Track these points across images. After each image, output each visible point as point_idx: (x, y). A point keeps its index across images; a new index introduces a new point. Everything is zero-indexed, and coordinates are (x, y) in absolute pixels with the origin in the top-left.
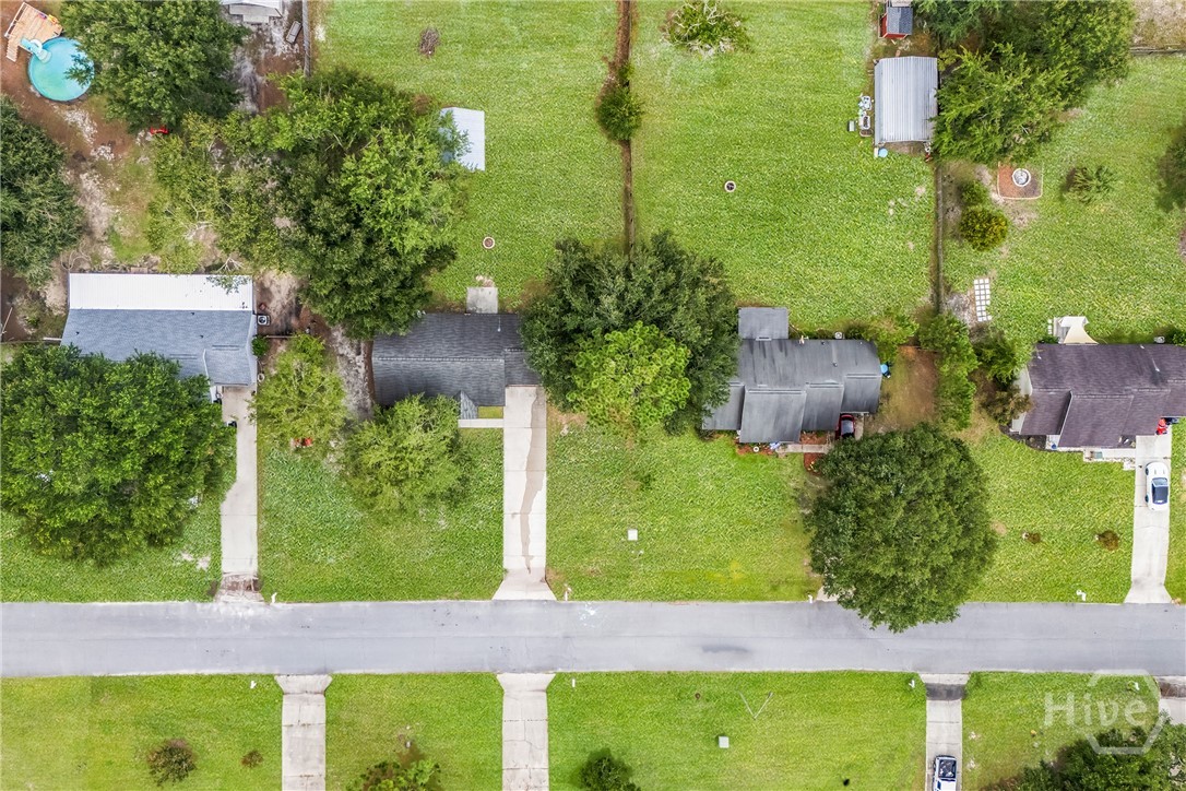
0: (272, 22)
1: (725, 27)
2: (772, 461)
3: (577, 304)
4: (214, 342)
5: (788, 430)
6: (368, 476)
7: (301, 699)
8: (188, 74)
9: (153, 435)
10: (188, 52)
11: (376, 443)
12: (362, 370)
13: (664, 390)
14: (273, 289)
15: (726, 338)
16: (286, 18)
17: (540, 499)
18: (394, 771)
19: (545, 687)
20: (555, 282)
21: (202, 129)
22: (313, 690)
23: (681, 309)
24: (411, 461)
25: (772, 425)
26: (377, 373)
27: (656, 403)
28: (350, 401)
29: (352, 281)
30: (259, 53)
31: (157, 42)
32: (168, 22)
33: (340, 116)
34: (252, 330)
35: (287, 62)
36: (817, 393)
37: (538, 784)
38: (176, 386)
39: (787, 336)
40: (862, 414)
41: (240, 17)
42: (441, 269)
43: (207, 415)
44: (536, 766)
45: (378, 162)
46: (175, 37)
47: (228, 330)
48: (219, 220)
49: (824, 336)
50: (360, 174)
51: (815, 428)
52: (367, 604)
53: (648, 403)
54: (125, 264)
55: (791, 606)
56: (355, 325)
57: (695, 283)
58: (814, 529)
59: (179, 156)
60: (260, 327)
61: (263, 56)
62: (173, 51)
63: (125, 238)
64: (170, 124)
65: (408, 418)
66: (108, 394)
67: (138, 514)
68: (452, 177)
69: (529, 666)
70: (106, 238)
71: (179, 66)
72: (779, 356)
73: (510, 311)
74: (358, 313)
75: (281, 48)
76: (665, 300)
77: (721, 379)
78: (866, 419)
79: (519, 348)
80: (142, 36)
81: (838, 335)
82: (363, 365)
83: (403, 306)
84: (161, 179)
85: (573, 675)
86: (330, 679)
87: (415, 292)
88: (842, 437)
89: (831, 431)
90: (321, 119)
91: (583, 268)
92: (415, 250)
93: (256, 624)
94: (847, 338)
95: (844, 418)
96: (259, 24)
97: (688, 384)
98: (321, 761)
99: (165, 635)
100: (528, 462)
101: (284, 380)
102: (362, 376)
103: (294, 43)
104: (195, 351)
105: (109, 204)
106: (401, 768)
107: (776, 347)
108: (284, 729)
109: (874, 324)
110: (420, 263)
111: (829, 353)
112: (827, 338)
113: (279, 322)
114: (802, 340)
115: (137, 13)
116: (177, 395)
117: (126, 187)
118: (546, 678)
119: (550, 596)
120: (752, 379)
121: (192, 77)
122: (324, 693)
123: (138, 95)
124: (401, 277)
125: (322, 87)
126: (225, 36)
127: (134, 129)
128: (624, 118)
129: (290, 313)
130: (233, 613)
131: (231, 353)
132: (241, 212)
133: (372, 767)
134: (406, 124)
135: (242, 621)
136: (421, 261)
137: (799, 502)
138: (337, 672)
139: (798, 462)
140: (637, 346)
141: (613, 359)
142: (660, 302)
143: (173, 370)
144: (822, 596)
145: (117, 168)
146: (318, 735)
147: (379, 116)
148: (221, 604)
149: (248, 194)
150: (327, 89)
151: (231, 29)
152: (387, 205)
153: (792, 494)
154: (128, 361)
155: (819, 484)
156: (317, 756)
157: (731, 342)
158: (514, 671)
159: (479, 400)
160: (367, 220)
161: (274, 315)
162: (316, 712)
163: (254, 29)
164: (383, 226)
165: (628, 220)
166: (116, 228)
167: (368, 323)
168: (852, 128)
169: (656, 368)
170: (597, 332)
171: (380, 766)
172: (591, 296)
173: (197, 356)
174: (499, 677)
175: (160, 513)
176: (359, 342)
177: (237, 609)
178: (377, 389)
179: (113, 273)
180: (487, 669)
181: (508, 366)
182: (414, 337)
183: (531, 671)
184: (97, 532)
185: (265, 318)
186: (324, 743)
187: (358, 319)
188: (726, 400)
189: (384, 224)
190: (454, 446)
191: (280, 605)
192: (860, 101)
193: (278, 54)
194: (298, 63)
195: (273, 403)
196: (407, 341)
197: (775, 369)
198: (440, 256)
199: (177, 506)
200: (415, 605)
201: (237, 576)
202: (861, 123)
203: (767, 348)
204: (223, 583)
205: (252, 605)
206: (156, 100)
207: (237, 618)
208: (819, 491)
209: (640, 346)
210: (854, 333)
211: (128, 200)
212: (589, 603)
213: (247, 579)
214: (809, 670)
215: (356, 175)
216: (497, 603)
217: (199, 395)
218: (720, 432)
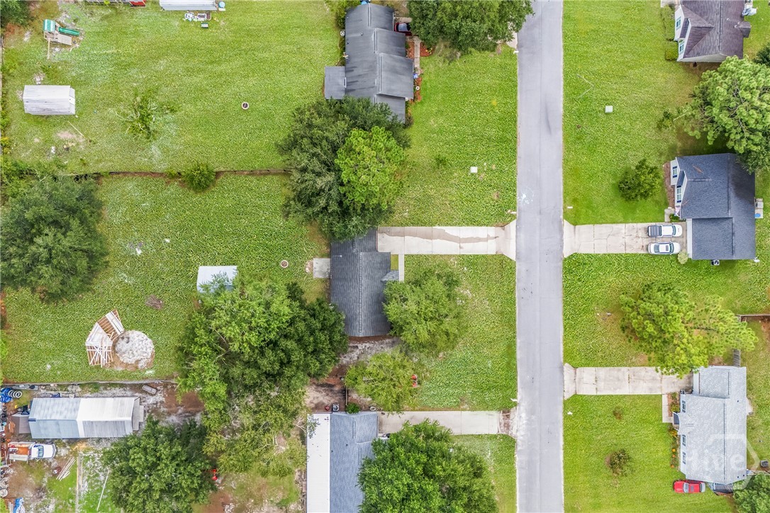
0: (143, 403)
1: (142, 107)
2: (426, 78)
3: (322, 203)
4: (350, 438)
5: (405, 66)
6: (436, 337)
7: (579, 383)
8: (179, 452)
9: (411, 473)
10: (164, 451)
11: (415, 331)
12: (368, 345)
13: (380, 144)
14: (316, 402)
15: (345, 105)
16: (141, 395)
17: (451, 230)
18: (626, 321)
19: (572, 226)
20: (310, 219)
21: (214, 442)
22: (574, 375)
23: (327, 134)
24: (426, 308)
25: (402, 77)
26: (369, 334)
27: (388, 150)
28: (388, 352)
29: (310, 349)
30: (164, 412)
31: (158, 470)
32: (145, 464)
33: (204, 353)
34: (343, 414)
35: (169, 394)
36: (381, 46)
37: (635, 231)
38: (379, 459)
39: (343, 67)
40: (394, 18)
41: (140, 424)
42: (303, 293)
43: (397, 440)
44: (623, 231)
45: (234, 327)
46: (155, 460)
47: (342, 429)
48: (272, 431)
49: (343, 44)
50: (243, 339)
51: (404, 48)
52: (518, 341)
53: (389, 154)
54: (300, 496)
55: (520, 66)
56: (339, 348)
57: (310, 126)
58: (469, 49)
59: (232, 457)
60: (341, 410)
61: (165, 409)
62: (163, 461)
63: (284, 496)
64: (210, 464)
65: (399, 311)
66: (384, 500)
67: (462, 482)
68: (243, 284)
69: (559, 237)
70: (284, 508)
71: (173, 458)
72: (356, 72)
73: (329, 250)
74: (331, 343)
75: (160, 397)
76: (321, 145)
77: (371, 109)
78: (398, 15)
79: (353, 242)
80: (155, 480)
81: (342, 34)
82: (364, 344)
83: (326, 315)
84: (246, 469)
85: (565, 208)
86: (566, 364)
87: (317, 307)
88: (409, 32)
89: (406, 39)
90: (207, 364)
91: (299, 200)
92: (290, 306)
93: (531, 412)
94: (344, 28)
95: (397, 29)
96: (145, 411)
97: (375, 128)
98: (619, 370)
99: (538, 469)
100: (427, 238)
101: (376, 390)
102: (371, 345)
103: (157, 389)
104: (356, 449)
105: (262, 506)
106: (624, 316)
107: (350, 74)
108: (599, 393)
109: (335, 9)
110: (298, 304)
111: (355, 38)
112: (344, 41)
113: (337, 398)
114: (346, 57)
115: (140, 483)
116: (385, 459)
117: (251, 495)
118: (566, 225)
119: (513, 224)
120: (372, 89)
121: (180, 450)
122: (575, 368)
123: (192, 483)
124: (308, 317)
125: (185, 367)
126: (153, 430)
127: (214, 489)
128: (202, 174)
129: (331, 391)
130: (524, 426)
131: (358, 426)
132: (267, 416)
133: (624, 335)
134: (209, 312)
135: (530, 422)
136: (298, 303)
137: (452, 60)
138: (562, 360)
139: (426, 60)
140: (351, 162)
141: (359, 178)
142: (322, 148)
143: (369, 462)
144: (513, 44)
145: (240, 502)
146: (603, 372)
147: (204, 329)
148: (518, 434)
149: (255, 412)
150: (187, 364)
151: (149, 426)
152: (262, 322)
153: (447, 64)
154: (363, 490)
155: (441, 46)
156: (616, 372)
157: (348, 102)
158: (562, 247)
159: (386, 269)
160: (272, 336)
161: (332, 401)
162: (588, 373)
163: (147, 414)
164: (276, 326)
165: (268, 173)
166: (278, 501)
167: (337, 337)
168: (206, 26)
169: (366, 149)
170: (342, 190)
171: (624, 330)
172: (318, 194)
173: (359, 447)
174: (566, 256)
175: (460, 468)
176: (349, 347)
177: (521, 423)
178: (379, 334)
179: (306, 503)
180: (561, 264)
181: (365, 250)
182: (346, 310)
183: (562, 235)
184: (473, 509)
185: (334, 406)
186: (608, 368)
187: (335, 344)
188: (386, 106)
189: (274, 325)
190: (417, 283)
191: (519, 396)
192: (188, 20)
193: (164, 399)
194: (169, 387)
195: (389, 397)
196: (349, 315)
197: (365, 74)
198: (294, 293)
199: (457, 458)
200: (519, 310)
201: (500, 424)
202: (202, 19)
203: (351, 80)
204: (504, 433)
205: (519, 414)
206: (196, 472)
207: (527, 424)
208: (445, 46)
209: (351, 160)
210: (341, 23)
211: (259, 494)
212: (518, 198)
213: (502, 418)
214: (562, 53)
215: (243, 342)
216: (517, 257)
217: (385, 445)
218: (407, 112)
